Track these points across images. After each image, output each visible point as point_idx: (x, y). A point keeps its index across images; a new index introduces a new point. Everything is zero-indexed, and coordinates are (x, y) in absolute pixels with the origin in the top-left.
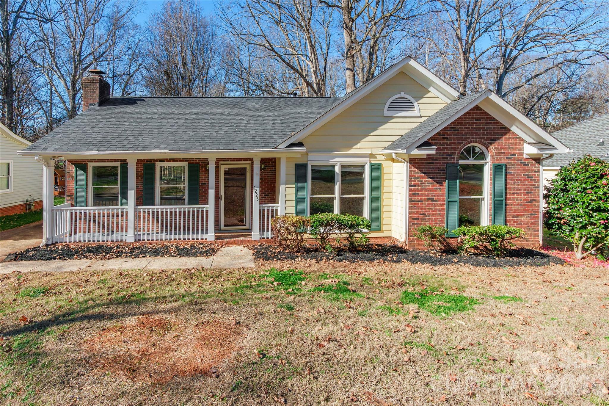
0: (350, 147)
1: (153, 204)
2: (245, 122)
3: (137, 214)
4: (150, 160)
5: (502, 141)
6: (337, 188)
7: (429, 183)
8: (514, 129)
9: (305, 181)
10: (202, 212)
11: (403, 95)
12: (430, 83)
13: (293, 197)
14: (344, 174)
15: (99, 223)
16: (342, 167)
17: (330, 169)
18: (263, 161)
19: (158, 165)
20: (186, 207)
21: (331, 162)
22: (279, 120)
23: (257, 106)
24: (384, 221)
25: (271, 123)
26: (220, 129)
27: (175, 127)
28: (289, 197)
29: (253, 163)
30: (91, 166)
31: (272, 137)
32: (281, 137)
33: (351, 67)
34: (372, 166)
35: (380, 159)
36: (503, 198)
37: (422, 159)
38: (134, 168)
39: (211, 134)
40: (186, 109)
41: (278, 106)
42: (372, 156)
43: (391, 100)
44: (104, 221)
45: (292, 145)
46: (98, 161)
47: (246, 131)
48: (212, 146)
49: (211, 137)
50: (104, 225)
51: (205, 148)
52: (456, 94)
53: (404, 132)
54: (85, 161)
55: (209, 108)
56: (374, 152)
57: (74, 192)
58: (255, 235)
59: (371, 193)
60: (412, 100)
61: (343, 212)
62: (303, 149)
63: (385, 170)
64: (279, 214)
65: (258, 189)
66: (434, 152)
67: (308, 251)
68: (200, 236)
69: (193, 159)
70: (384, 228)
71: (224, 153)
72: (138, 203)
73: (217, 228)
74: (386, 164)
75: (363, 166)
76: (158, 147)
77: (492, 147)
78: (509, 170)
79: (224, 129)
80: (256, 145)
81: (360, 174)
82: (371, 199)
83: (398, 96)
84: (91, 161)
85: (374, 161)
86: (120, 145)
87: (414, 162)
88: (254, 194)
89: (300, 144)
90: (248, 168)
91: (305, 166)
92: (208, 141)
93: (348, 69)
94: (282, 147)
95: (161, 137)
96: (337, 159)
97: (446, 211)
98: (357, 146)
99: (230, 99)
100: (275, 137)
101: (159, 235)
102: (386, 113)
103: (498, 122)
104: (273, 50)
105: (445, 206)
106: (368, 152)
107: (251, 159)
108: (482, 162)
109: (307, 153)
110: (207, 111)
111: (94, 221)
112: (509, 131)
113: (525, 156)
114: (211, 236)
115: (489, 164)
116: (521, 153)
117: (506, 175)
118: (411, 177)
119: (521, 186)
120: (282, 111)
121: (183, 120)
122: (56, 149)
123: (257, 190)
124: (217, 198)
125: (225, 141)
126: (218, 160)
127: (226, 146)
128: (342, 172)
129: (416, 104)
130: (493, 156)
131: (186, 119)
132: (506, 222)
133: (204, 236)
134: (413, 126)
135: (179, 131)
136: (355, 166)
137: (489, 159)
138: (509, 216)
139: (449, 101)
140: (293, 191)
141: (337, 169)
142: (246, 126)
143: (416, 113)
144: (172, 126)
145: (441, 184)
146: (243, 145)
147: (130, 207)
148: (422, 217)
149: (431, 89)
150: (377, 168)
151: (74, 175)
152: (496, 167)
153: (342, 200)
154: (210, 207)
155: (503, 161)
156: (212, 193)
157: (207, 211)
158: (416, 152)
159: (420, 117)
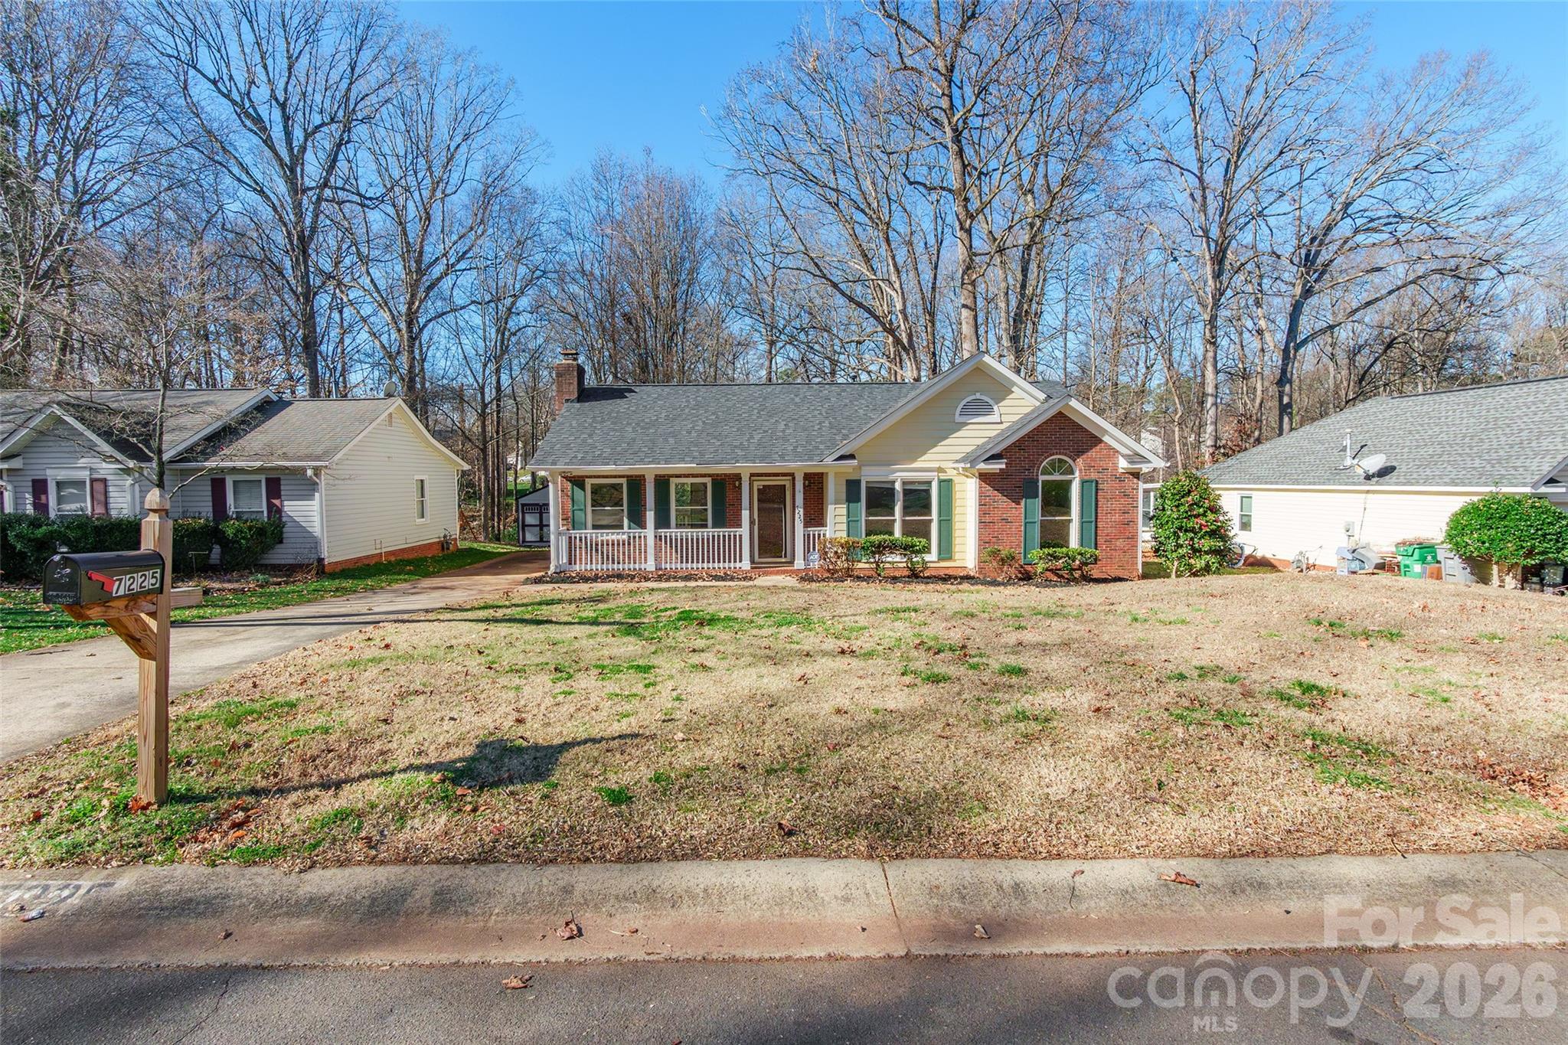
0: (914, 460)
1: (669, 527)
2: (782, 426)
3: (657, 538)
4: (664, 476)
5: (1092, 453)
6: (898, 509)
7: (1002, 501)
8: (1106, 439)
9: (858, 500)
10: (735, 536)
11: (978, 396)
12: (1014, 384)
13: (844, 519)
14: (907, 493)
15: (602, 553)
16: (904, 483)
17: (889, 486)
18: (808, 477)
19: (674, 481)
20: (710, 531)
21: (891, 478)
22: (827, 424)
23: (797, 400)
24: (957, 548)
25: (816, 428)
26: (752, 437)
27: (694, 434)
28: (838, 519)
29: (794, 479)
30: (589, 482)
31: (817, 448)
32: (828, 448)
33: (969, 302)
34: (941, 482)
35: (951, 474)
36: (1093, 519)
37: (994, 474)
38: (653, 484)
39: (741, 444)
40: (698, 405)
41: (828, 399)
42: (940, 470)
43: (964, 402)
44: (608, 550)
45: (842, 458)
46: (595, 477)
47: (785, 439)
48: (746, 459)
49: (741, 447)
50: (608, 556)
51: (737, 462)
52: (1042, 396)
53: (980, 442)
54: (582, 477)
55: (729, 404)
56: (944, 465)
57: (570, 514)
58: (799, 563)
59: (940, 515)
60: (991, 402)
61: (905, 533)
62: (855, 462)
63: (957, 488)
64: (828, 536)
65: (802, 510)
66: (1004, 466)
67: (859, 578)
68: (732, 565)
69: (718, 475)
70: (957, 556)
71: (760, 467)
72: (657, 527)
73: (752, 561)
74: (957, 479)
75: (929, 483)
76: (682, 460)
77: (1080, 461)
78: (1101, 486)
79: (757, 437)
80: (798, 457)
81: (928, 492)
82: (940, 522)
83: (973, 397)
84: (587, 477)
85: (943, 476)
86: (638, 459)
87: (984, 477)
88: (797, 516)
89: (852, 457)
90: (788, 485)
91: (858, 482)
92: (740, 452)
93: (964, 306)
94: (829, 460)
95: (681, 448)
96: (898, 474)
97: (1023, 534)
98: (923, 458)
99: (757, 388)
100: (822, 447)
101: (684, 564)
102: (958, 419)
103: (1087, 431)
104: (824, 276)
105: (1023, 528)
106: (936, 465)
107: (792, 475)
108: (1069, 477)
109: (860, 467)
110: (729, 408)
111: (597, 550)
112: (1101, 441)
113: (1121, 471)
114: (746, 565)
115: (1077, 480)
116: (1116, 468)
117: (1097, 493)
118: (982, 495)
119: (1116, 505)
120: (832, 408)
121: (700, 423)
122: (566, 464)
123: (800, 512)
124: (752, 523)
125: (759, 453)
126: (752, 475)
127: (763, 459)
128: (904, 490)
129: (995, 408)
130: (1080, 470)
131: (704, 422)
132: (1096, 544)
133: (738, 565)
134: (993, 434)
135: (701, 440)
136: (920, 483)
137: (1077, 474)
138: (1101, 540)
139: (1038, 404)
140: (844, 511)
141: (898, 486)
142: (783, 431)
143: (995, 418)
144: (689, 433)
145: (1018, 503)
146: (782, 458)
147: (650, 531)
148: (994, 540)
149: (1015, 389)
150: (946, 485)
151: (570, 493)
152: (1083, 483)
153: (904, 522)
154: (744, 530)
155: (1094, 476)
156: (745, 514)
157: (740, 536)
158: (982, 466)
159: (1001, 423)
